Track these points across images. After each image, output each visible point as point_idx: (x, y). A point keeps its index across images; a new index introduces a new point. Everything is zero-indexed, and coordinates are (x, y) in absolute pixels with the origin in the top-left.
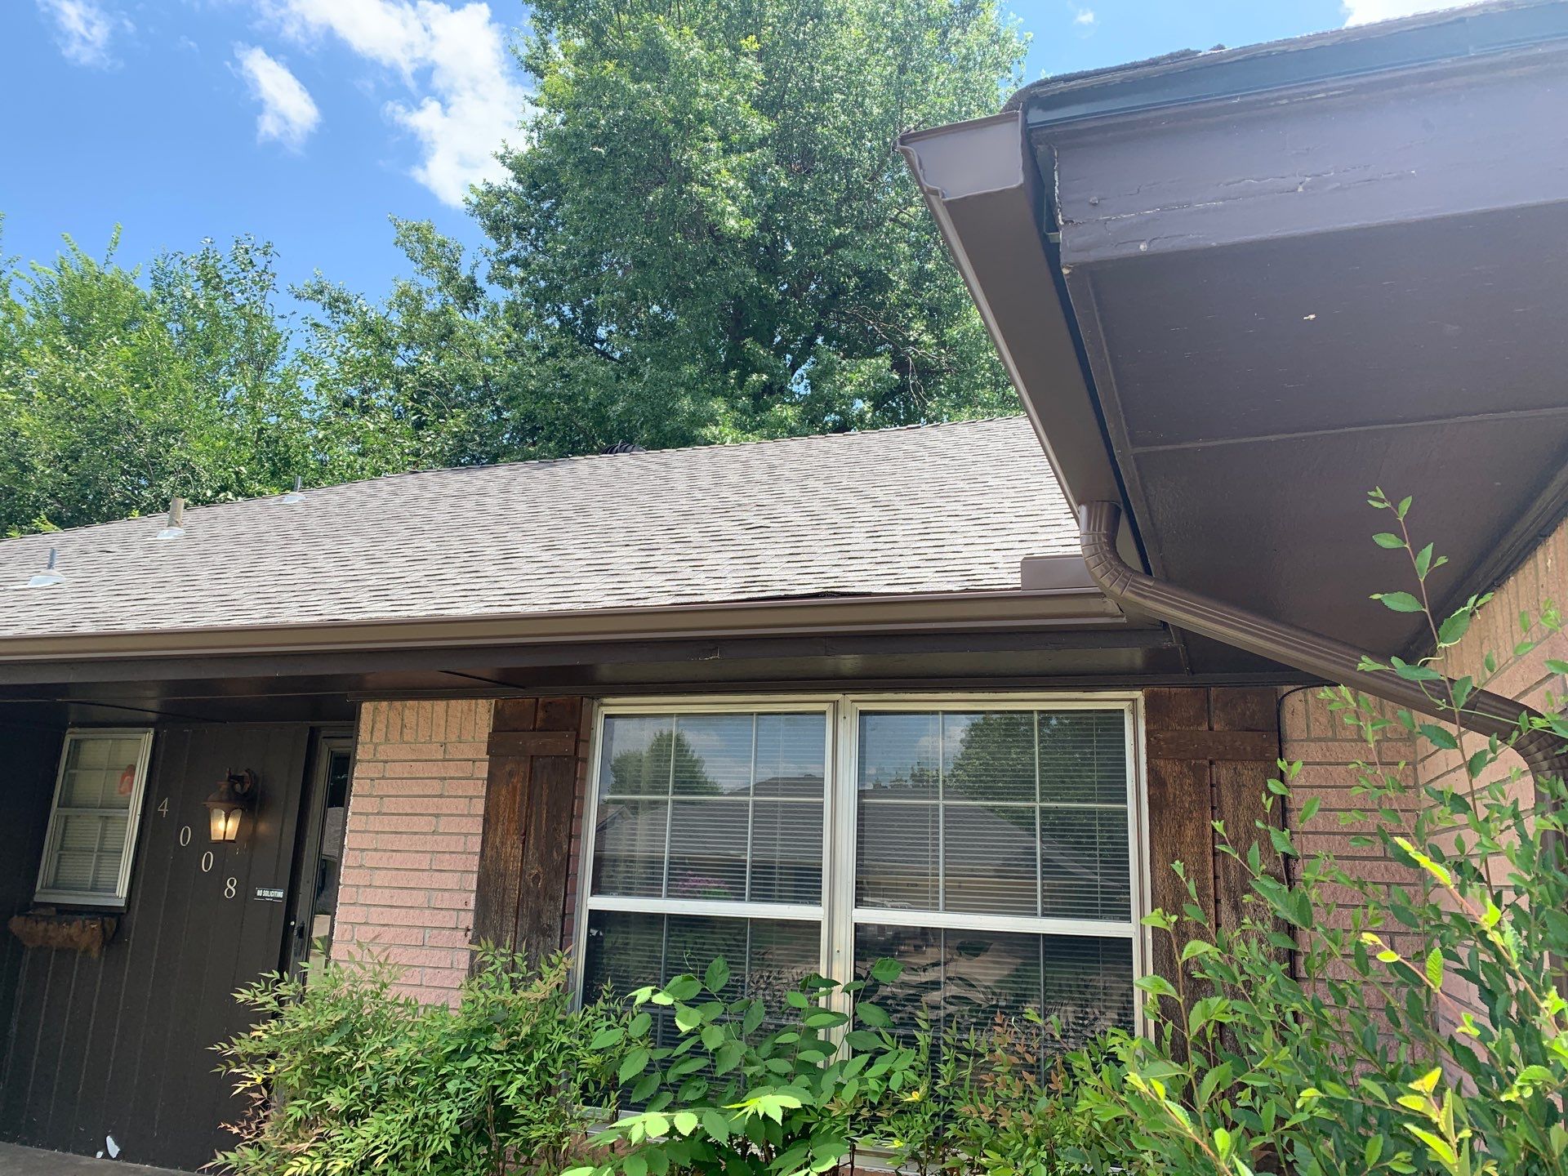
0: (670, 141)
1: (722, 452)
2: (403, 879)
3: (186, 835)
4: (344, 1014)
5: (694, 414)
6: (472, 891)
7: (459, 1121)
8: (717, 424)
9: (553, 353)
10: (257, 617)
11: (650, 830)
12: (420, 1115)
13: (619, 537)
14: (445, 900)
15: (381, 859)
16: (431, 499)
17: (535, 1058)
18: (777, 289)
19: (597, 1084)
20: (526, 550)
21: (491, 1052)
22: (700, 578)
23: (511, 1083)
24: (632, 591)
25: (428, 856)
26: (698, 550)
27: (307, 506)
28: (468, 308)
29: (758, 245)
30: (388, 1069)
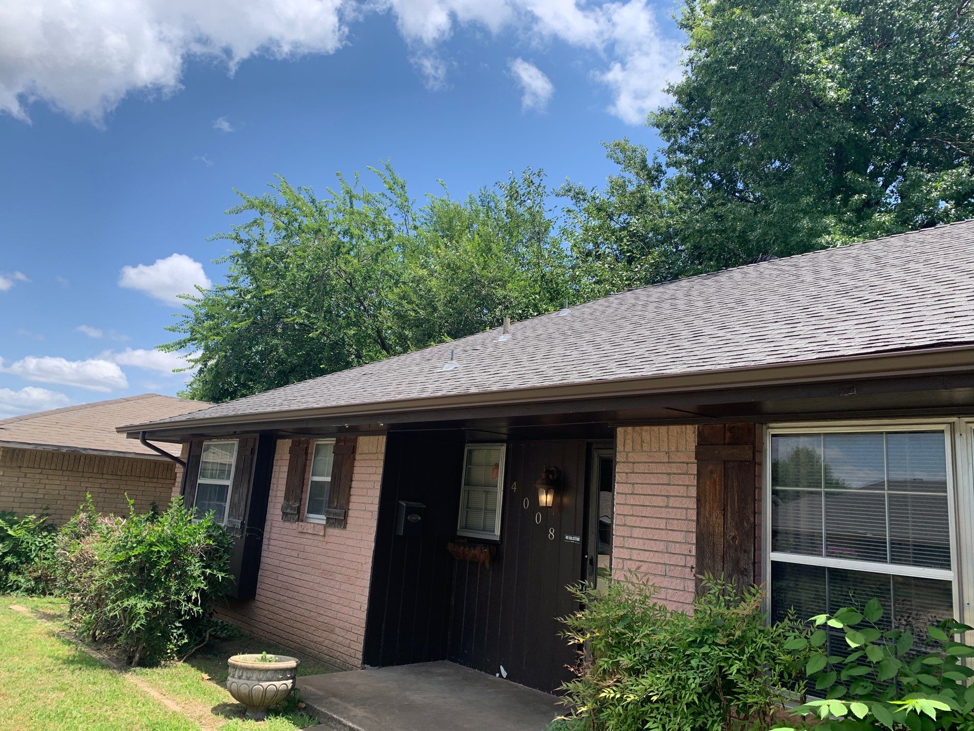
0: (783, 50)
1: (838, 253)
2: (649, 534)
3: (526, 503)
4: (625, 611)
5: (812, 229)
6: (693, 544)
7: (700, 685)
8: (829, 234)
9: (710, 204)
10: (556, 380)
11: (809, 511)
12: (676, 677)
13: (769, 316)
14: (677, 549)
15: (637, 522)
16: (643, 305)
17: (746, 651)
18: (869, 133)
19: (790, 675)
20: (708, 330)
21: (717, 644)
22: (834, 339)
23: (732, 665)
24: (785, 351)
25: (664, 521)
26: (829, 321)
27: (573, 316)
28: (654, 185)
29: (852, 105)
30: (655, 647)
